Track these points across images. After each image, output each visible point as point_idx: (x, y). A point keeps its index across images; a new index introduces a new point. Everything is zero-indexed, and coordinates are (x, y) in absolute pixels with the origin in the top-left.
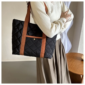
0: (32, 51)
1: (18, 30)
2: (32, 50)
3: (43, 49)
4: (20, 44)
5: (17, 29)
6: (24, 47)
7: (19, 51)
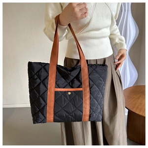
0: (67, 115)
1: (40, 81)
2: (68, 113)
3: (85, 108)
4: (45, 106)
5: (37, 79)
6: (52, 110)
7: (45, 117)
